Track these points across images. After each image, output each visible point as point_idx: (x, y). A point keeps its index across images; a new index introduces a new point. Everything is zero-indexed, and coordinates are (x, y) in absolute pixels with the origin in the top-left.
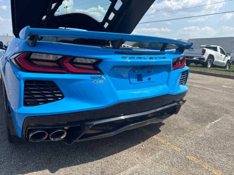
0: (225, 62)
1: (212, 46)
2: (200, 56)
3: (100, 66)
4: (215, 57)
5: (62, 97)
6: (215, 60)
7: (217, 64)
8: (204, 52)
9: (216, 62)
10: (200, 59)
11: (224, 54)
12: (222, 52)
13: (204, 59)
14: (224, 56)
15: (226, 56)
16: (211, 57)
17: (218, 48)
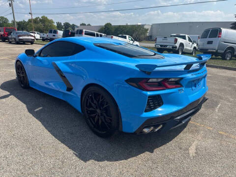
0: (192, 49)
1: (181, 35)
2: (173, 44)
3: (181, 82)
4: (184, 45)
5: (162, 104)
6: (185, 47)
7: (186, 51)
8: (176, 40)
9: (185, 49)
10: (173, 47)
11: (191, 42)
12: (190, 40)
13: (176, 47)
14: (191, 43)
15: (193, 43)
16: (182, 45)
17: (187, 36)
